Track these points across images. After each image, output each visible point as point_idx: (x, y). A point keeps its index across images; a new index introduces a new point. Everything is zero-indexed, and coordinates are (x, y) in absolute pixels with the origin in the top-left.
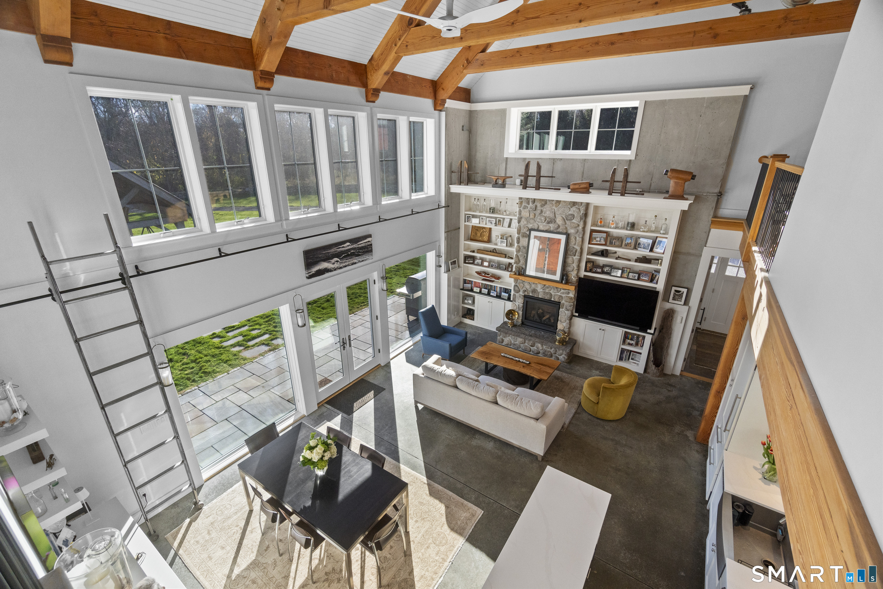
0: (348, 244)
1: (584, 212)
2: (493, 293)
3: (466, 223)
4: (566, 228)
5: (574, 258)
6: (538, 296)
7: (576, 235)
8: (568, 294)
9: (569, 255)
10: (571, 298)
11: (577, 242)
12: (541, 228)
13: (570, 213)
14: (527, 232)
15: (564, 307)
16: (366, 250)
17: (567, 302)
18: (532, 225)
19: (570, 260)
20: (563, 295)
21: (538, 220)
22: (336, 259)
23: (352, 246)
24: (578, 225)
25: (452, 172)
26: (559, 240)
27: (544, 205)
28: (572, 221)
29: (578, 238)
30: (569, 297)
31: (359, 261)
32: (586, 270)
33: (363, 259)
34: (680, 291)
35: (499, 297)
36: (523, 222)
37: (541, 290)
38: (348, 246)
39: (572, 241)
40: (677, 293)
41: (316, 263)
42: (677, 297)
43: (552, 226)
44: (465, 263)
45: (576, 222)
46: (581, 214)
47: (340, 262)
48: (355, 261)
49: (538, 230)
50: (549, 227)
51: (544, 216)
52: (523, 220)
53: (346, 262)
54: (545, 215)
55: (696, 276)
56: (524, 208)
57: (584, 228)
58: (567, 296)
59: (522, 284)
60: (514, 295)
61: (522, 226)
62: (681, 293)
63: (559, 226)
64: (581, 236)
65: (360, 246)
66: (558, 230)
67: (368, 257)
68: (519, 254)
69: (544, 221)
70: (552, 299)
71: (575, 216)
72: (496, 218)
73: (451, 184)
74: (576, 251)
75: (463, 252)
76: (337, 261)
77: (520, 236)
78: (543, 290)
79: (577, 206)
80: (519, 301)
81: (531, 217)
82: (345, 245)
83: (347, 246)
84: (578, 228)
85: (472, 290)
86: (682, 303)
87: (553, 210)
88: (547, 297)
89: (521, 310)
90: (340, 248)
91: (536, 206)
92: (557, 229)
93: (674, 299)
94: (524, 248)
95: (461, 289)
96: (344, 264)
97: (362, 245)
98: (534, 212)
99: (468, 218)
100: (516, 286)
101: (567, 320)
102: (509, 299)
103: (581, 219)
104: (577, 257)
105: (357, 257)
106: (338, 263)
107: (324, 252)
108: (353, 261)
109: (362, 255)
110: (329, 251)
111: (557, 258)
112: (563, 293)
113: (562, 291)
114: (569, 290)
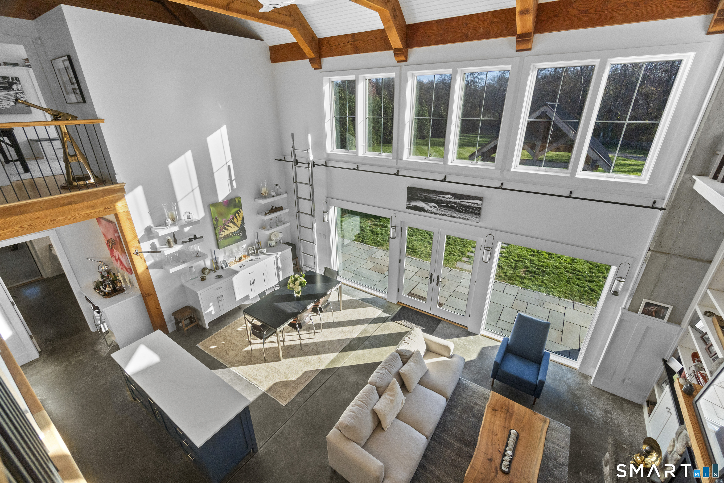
16: (471, 210)
22: (434, 204)
31: (459, 217)
33: (465, 217)
38: (449, 198)
47: (438, 209)
48: (455, 215)
53: (444, 211)
65: (464, 203)
67: (472, 219)
76: (435, 207)
82: (446, 196)
90: (440, 196)
96: (442, 213)
97: (466, 204)
105: (457, 213)
106: (436, 209)
107: (424, 194)
108: (452, 214)
109: (465, 213)
110: (428, 195)
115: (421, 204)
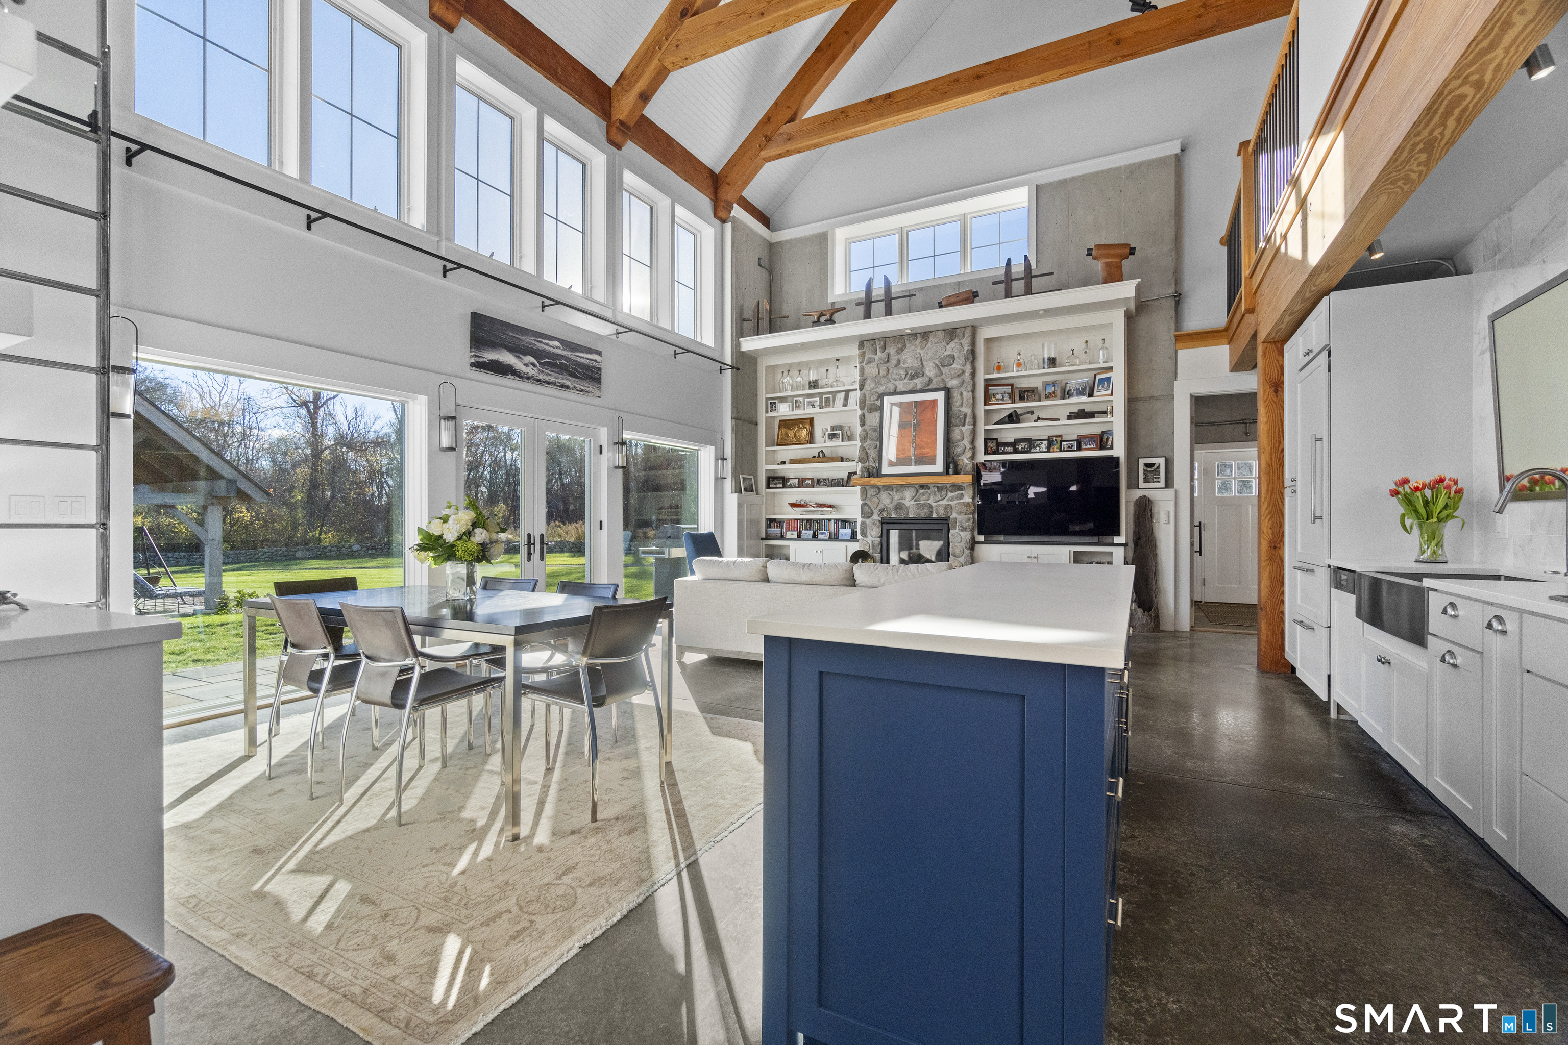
0: (557, 344)
1: (970, 348)
2: (822, 534)
3: (768, 415)
4: (943, 381)
5: (964, 429)
6: (908, 514)
7: (962, 389)
8: (961, 499)
9: (953, 426)
10: (967, 505)
11: (965, 399)
12: (901, 388)
13: (947, 353)
14: (876, 402)
15: (958, 524)
16: (589, 373)
17: (960, 513)
18: (884, 388)
19: (956, 434)
20: (953, 503)
21: (894, 376)
22: (532, 359)
23: (564, 353)
24: (963, 372)
25: (744, 320)
26: (934, 402)
27: (902, 350)
28: (952, 366)
29: (965, 394)
30: (963, 503)
31: (575, 387)
32: (986, 453)
33: (582, 388)
34: (1153, 465)
35: (834, 537)
36: (869, 386)
37: (912, 502)
38: (557, 348)
39: (955, 400)
40: (1149, 469)
41: (494, 345)
42: (1150, 475)
43: (919, 382)
44: (768, 487)
45: (958, 367)
46: (965, 352)
47: (539, 370)
48: (568, 383)
49: (896, 393)
50: (914, 385)
51: (904, 368)
52: (868, 381)
53: (550, 375)
54: (906, 366)
55: (1173, 433)
56: (869, 362)
57: (973, 375)
58: (959, 503)
59: (876, 499)
60: (863, 523)
61: (867, 393)
62: (1155, 467)
63: (930, 381)
64: (970, 388)
65: (579, 359)
66: (930, 387)
67: (591, 390)
68: (865, 445)
69: (904, 376)
70: (934, 516)
71: (956, 356)
72: (821, 394)
73: (742, 337)
74: (965, 416)
75: (764, 468)
76: (534, 365)
77: (865, 411)
78: (915, 501)
79: (956, 340)
80: (873, 533)
81: (882, 373)
82: (551, 343)
83: (554, 347)
84: (963, 377)
85: (782, 537)
86: (1162, 484)
87: (918, 355)
88: (923, 514)
89: (879, 550)
90: (541, 342)
91: (889, 355)
92: (929, 385)
93: (1146, 481)
94: (875, 430)
95: (762, 539)
96: (547, 378)
97: (583, 361)
98: (886, 365)
99: (772, 405)
100: (866, 504)
101: (966, 550)
102: (853, 537)
103: (966, 359)
104: (967, 428)
105: (571, 378)
106: (536, 369)
107: (511, 334)
108: (564, 381)
109: (582, 379)
110: (519, 337)
111: (935, 433)
112: (952, 499)
113: (950, 495)
114: (962, 490)
115: (507, 358)
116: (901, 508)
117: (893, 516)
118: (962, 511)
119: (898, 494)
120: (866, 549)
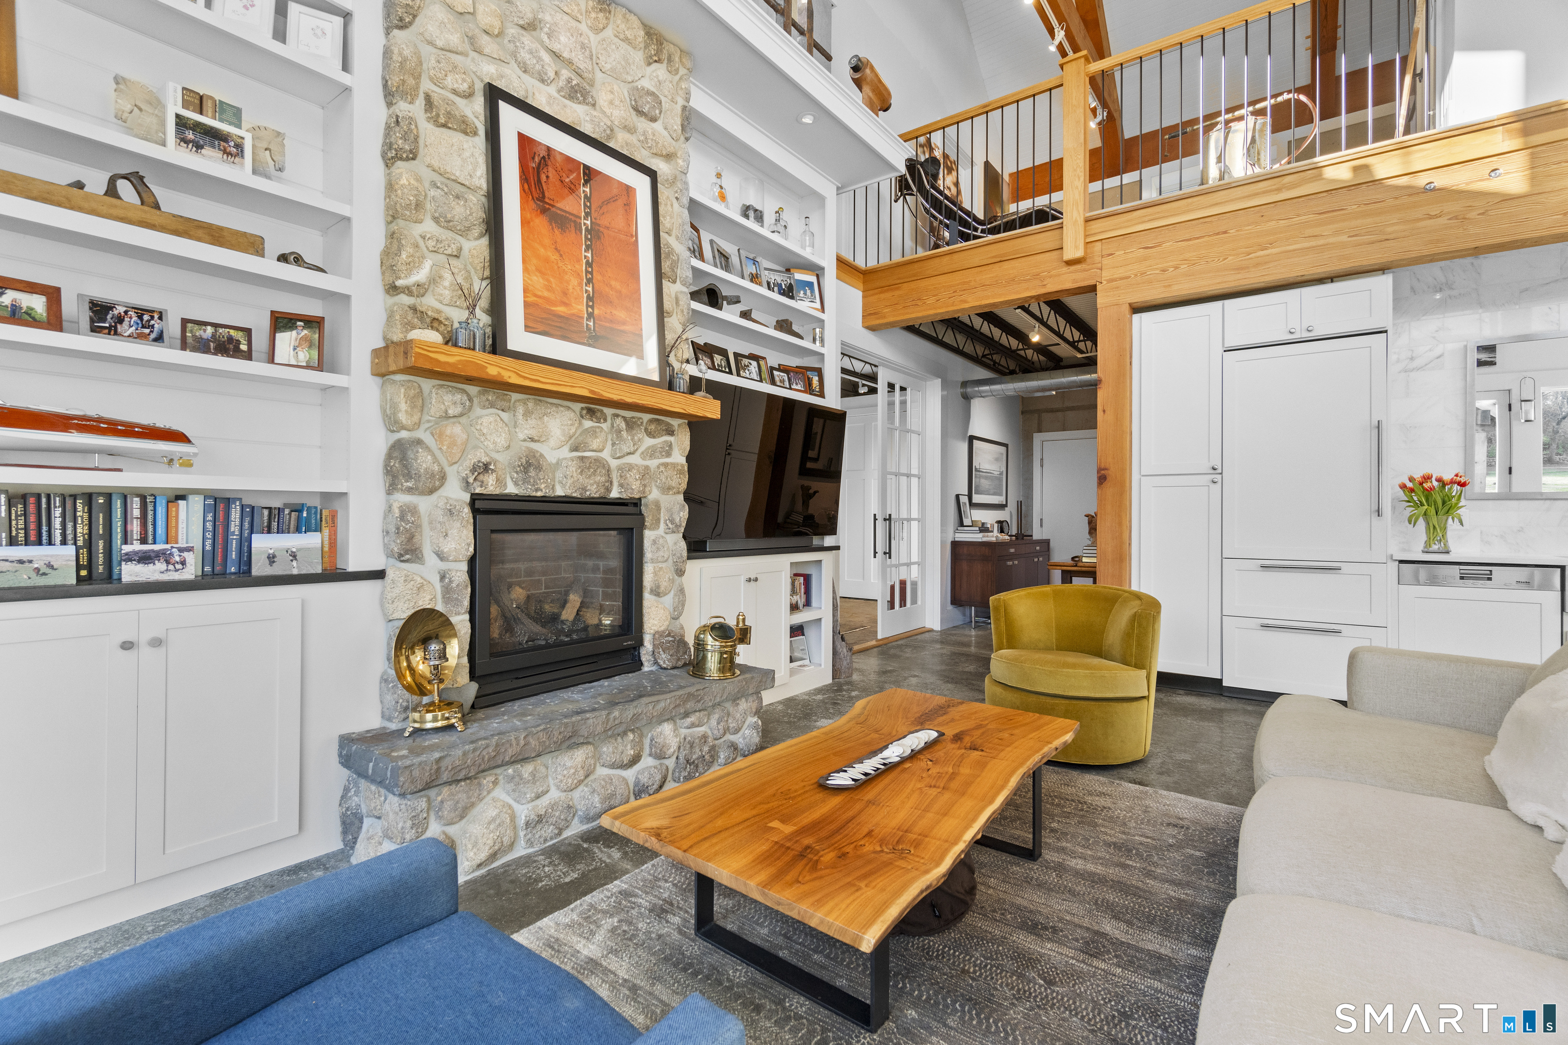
4: (645, 150)
5: (674, 288)
6: (550, 487)
7: (673, 193)
8: (666, 456)
10: (681, 471)
11: (678, 220)
13: (647, 82)
15: (663, 516)
17: (665, 489)
19: (665, 295)
20: (649, 464)
24: (676, 153)
26: (630, 193)
28: (655, 125)
29: (676, 206)
30: (673, 465)
37: (565, 452)
39: (662, 210)
43: (586, 115)
45: (665, 133)
46: (680, 107)
50: (575, 115)
51: (547, 47)
54: (555, 43)
58: (663, 466)
59: (458, 428)
60: (408, 512)
61: (427, 50)
63: (612, 128)
69: (550, 71)
70: (614, 494)
71: (664, 104)
74: (677, 259)
77: (418, 111)
78: (576, 449)
79: (664, 67)
80: (447, 547)
88: (589, 486)
89: (466, 603)
94: (460, 196)
100: (418, 442)
101: (676, 577)
111: (634, 273)
112: (651, 453)
113: (649, 442)
114: (671, 433)
116: (539, 468)
117: (511, 489)
118: (673, 484)
119: (532, 422)
120: (425, 602)
